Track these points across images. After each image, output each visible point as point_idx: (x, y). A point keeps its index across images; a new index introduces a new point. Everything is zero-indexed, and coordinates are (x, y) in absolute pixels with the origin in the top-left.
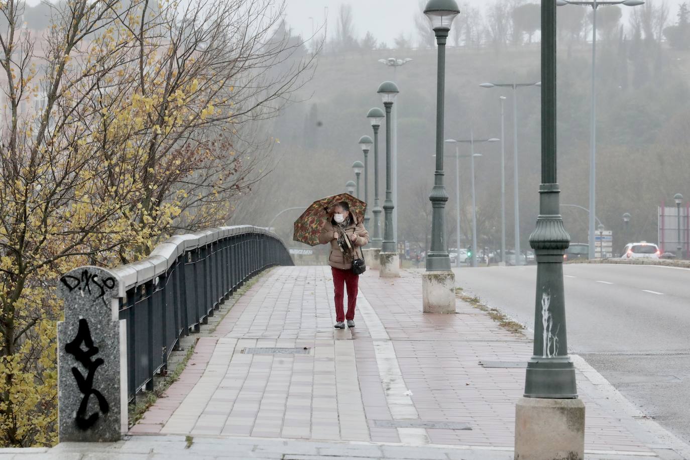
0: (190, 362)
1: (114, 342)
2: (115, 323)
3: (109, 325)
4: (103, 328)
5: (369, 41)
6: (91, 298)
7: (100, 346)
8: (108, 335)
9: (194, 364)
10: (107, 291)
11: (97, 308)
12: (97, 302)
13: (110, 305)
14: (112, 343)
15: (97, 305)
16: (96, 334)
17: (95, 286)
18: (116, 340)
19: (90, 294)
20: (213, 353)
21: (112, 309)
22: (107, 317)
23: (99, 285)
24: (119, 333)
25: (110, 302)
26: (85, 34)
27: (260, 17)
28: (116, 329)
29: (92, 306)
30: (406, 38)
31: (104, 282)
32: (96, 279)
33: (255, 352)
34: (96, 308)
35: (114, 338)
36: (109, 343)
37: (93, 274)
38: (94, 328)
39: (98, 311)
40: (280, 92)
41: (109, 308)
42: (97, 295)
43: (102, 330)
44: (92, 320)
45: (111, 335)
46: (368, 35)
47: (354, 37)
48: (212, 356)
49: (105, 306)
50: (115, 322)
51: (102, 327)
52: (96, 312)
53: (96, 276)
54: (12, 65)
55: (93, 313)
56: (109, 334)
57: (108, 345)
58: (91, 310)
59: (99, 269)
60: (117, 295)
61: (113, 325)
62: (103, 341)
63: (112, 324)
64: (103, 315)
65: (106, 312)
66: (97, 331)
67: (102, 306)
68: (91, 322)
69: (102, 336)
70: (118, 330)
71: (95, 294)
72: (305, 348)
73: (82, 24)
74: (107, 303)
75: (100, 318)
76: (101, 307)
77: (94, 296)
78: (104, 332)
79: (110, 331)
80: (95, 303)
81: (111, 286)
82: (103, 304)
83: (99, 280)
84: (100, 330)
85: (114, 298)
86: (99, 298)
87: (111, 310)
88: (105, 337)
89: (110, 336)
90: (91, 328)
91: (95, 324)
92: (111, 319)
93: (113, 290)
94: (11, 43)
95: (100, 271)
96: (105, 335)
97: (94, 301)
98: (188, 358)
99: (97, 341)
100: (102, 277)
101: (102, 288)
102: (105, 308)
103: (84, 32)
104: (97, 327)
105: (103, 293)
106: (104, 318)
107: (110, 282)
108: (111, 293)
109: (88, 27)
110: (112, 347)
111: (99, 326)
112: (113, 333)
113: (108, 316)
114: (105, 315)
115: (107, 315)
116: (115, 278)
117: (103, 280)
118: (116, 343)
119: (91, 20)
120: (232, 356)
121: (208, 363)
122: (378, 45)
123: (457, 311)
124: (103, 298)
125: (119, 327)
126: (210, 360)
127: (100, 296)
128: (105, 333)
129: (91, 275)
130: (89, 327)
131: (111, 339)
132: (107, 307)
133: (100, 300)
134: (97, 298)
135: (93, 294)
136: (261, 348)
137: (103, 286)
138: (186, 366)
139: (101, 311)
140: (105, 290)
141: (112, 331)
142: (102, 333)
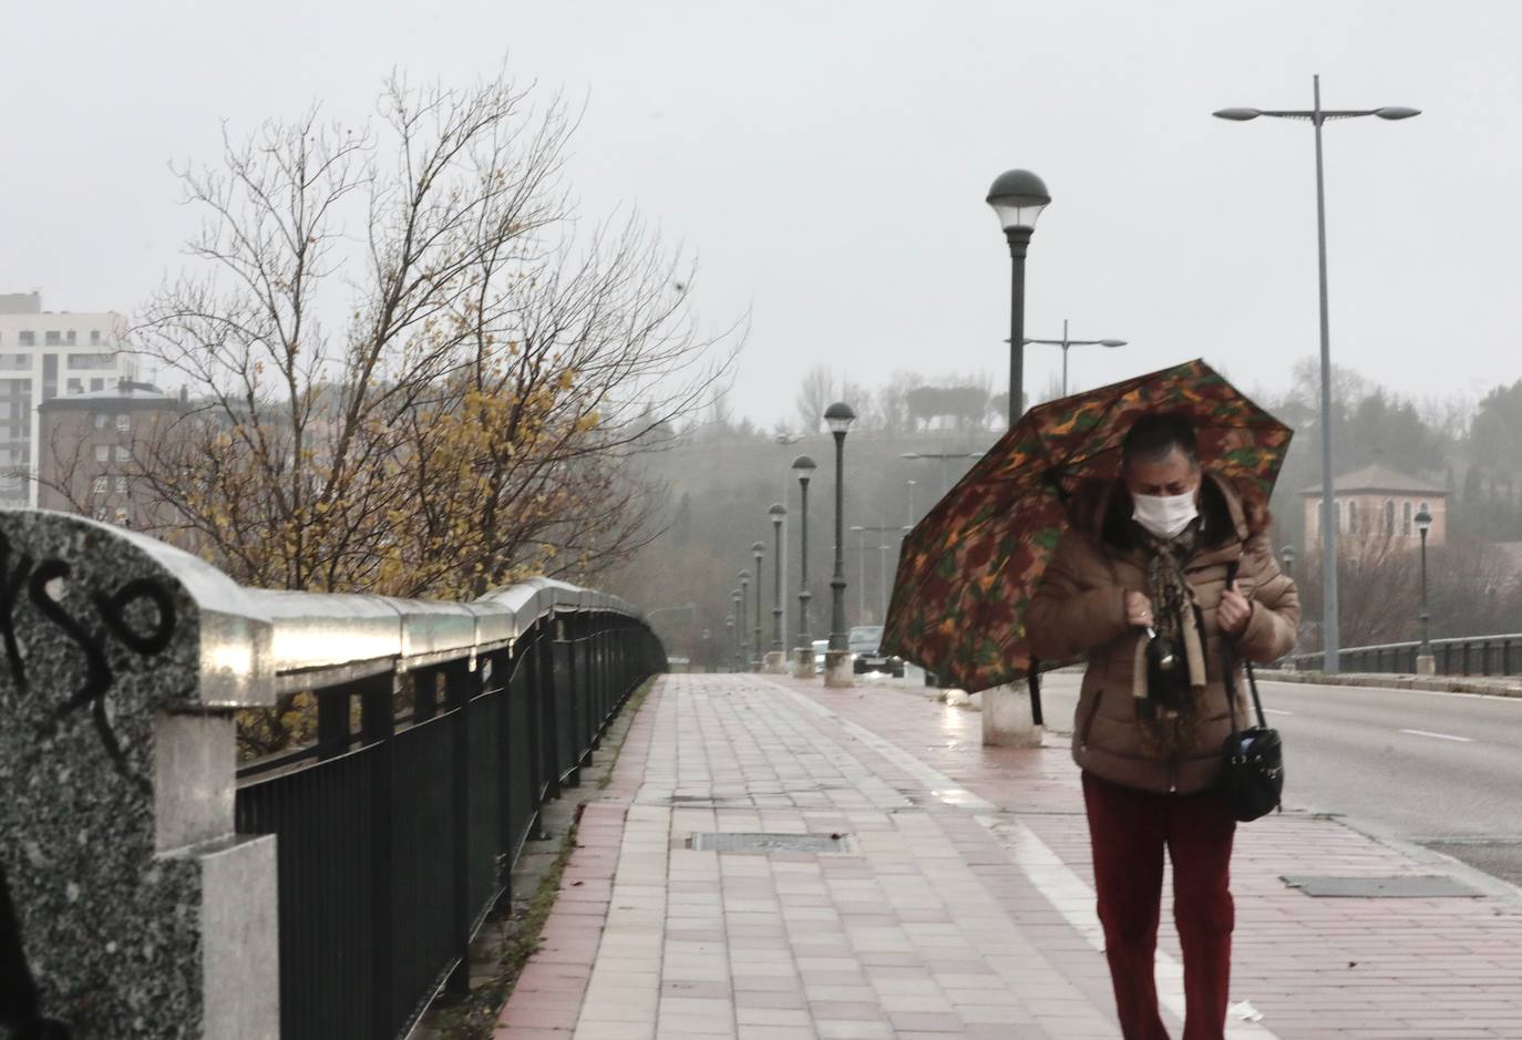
0: (570, 875)
1: (165, 995)
2: (173, 876)
3: (133, 882)
4: (99, 904)
5: (746, 425)
6: (22, 710)
7: (77, 1016)
8: (130, 951)
9: (578, 884)
10: (124, 665)
11: (64, 776)
12: (61, 736)
13: (142, 758)
14: (156, 1001)
15: (59, 752)
16: (55, 938)
17: (50, 638)
18: (180, 982)
19: (22, 685)
20: (620, 848)
21: (159, 783)
22: (125, 834)
23: (76, 630)
24: (197, 935)
25: (141, 739)
26: (401, 326)
27: (655, 299)
28: (181, 909)
29: (35, 758)
30: (787, 424)
31: (110, 607)
32: (55, 589)
33: (722, 845)
34: (53, 774)
35: (168, 967)
36: (137, 997)
37: (39, 557)
38: (42, 900)
39: (67, 795)
40: (680, 410)
41: (137, 778)
42: (62, 692)
43: (94, 918)
44: (34, 852)
45: (148, 951)
46: (745, 419)
47: (730, 421)
48: (618, 858)
49: (109, 764)
50: (170, 865)
51: (92, 895)
52: (52, 800)
53: (56, 568)
54: (296, 373)
55: (38, 804)
56: (138, 943)
57: (130, 1013)
58: (23, 788)
59: (81, 526)
60: (186, 694)
61: (161, 883)
62: (98, 983)
63: (153, 877)
64: (101, 817)
65: (118, 804)
66: (63, 924)
67: (93, 762)
68: (25, 862)
69: (95, 954)
70: (191, 917)
71: (48, 683)
72: (835, 837)
73: (397, 313)
74: (125, 741)
75: (82, 838)
76: (87, 771)
77: (42, 697)
78: (103, 932)
79: (140, 920)
80: (47, 745)
81: (148, 634)
82: (101, 750)
83: (73, 596)
84: (80, 918)
85: (175, 713)
86: (76, 713)
87: (146, 789)
88: (110, 960)
89: (140, 958)
90: (28, 898)
91: (46, 874)
92: (151, 849)
93: (166, 661)
94: (295, 340)
95: (81, 537)
96: (111, 947)
97: (46, 731)
98: (562, 863)
99: (64, 986)
100: (95, 580)
101: (94, 650)
102: (115, 778)
103: (400, 323)
104: (63, 896)
105: (99, 682)
106: (107, 843)
107: (145, 612)
108: (147, 683)
109: (406, 316)
110: (151, 1023)
111: (73, 891)
112: (162, 939)
113: (132, 828)
114: (111, 820)
115: (120, 822)
116: (177, 584)
117: (98, 597)
118: (179, 1005)
119: (412, 305)
120: (669, 858)
121: (613, 877)
122: (756, 431)
123: (1044, 743)
124: (100, 713)
125: (196, 897)
126: (616, 868)
127: (80, 699)
128: (113, 936)
129: (27, 560)
130: (15, 896)
131: (150, 974)
132: (121, 768)
133: (83, 725)
134: (65, 710)
135: (37, 687)
136: (732, 834)
137: (101, 634)
138: (558, 889)
139: (90, 798)
140: (111, 663)
141: (154, 925)
142: (92, 932)
